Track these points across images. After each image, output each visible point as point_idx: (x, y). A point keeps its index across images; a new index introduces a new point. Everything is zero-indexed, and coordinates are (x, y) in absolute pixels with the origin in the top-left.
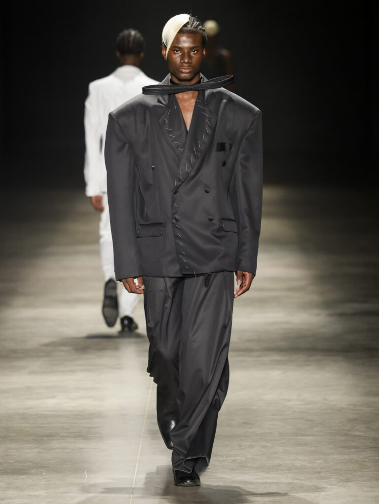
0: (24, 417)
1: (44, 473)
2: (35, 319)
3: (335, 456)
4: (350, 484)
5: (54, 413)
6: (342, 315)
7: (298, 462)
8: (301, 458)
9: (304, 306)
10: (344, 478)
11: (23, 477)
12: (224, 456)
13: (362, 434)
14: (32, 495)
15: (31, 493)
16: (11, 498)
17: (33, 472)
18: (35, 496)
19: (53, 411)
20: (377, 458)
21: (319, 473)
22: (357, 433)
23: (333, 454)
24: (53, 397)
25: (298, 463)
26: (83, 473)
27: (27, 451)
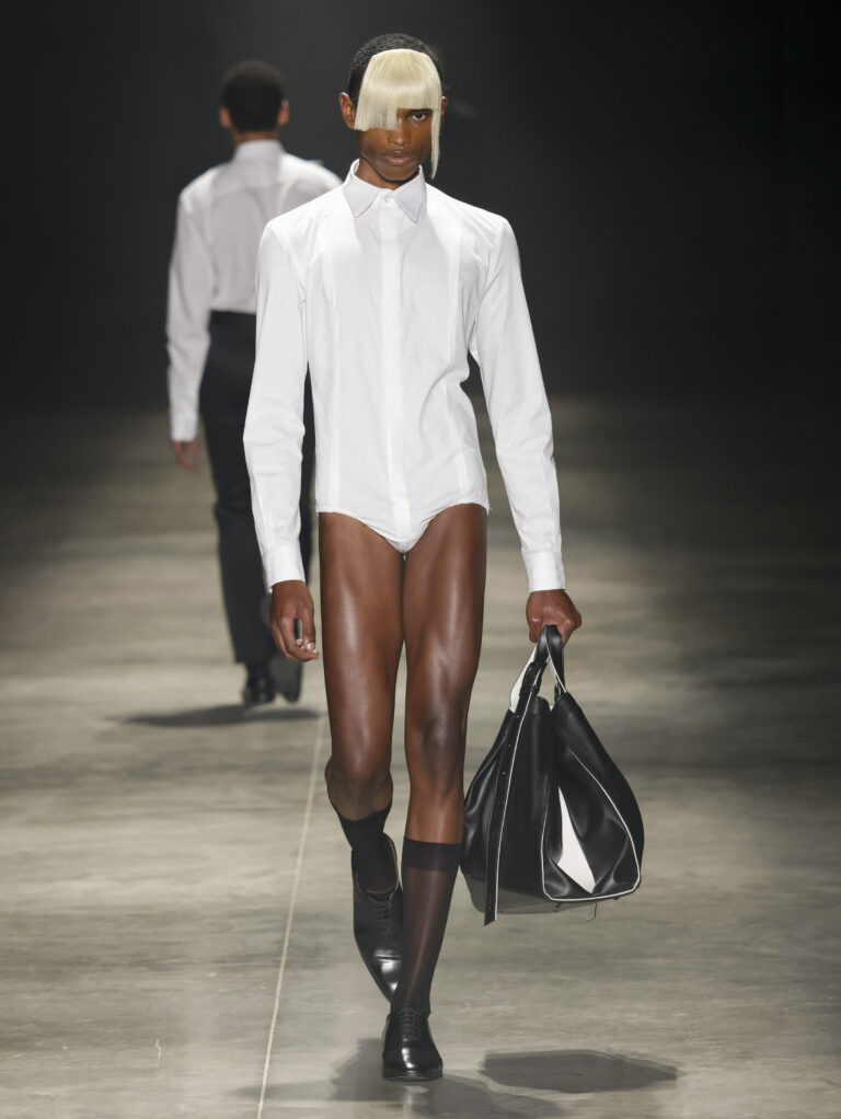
0: (18, 922)
1: (65, 1048)
2: (39, 703)
3: (714, 1002)
4: (750, 1063)
5: (85, 912)
6: (725, 685)
7: (634, 1015)
8: (639, 1006)
9: (640, 667)
10: (737, 1051)
11: (18, 1055)
12: (468, 1004)
13: (774, 951)
14: (38, 1096)
15: (37, 1092)
17: (39, 1044)
18: (48, 1097)
19: (82, 908)
20: (810, 1004)
21: (682, 1039)
22: (765, 950)
23: (710, 997)
24: (82, 877)
25: (634, 1019)
26: (153, 1045)
27: (27, 997)
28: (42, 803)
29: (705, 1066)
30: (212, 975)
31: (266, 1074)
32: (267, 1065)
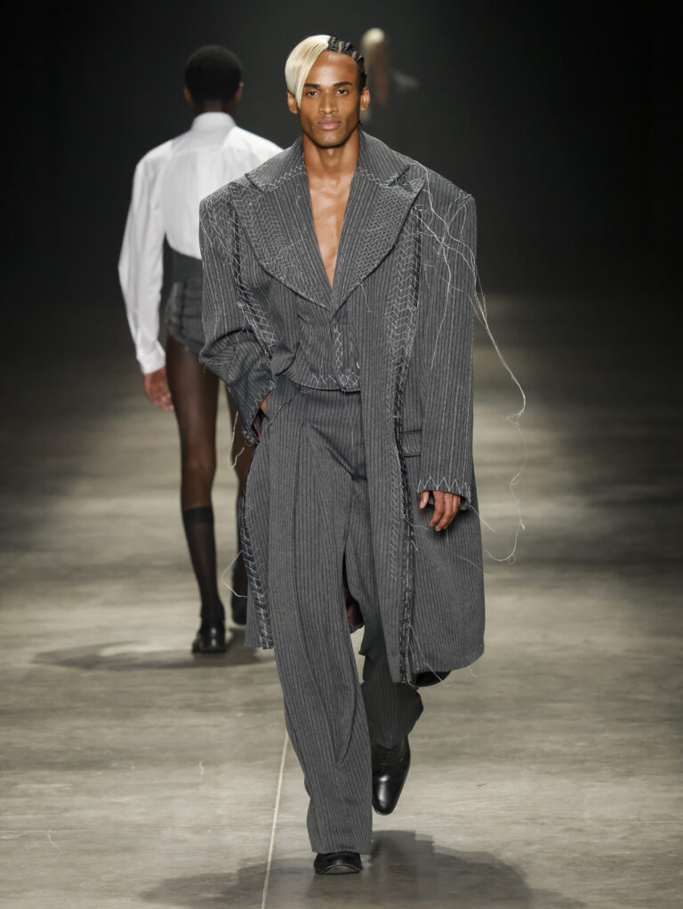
1: (133, 768)
3: (605, 735)
4: (632, 779)
6: (611, 504)
7: (548, 744)
8: (551, 738)
9: (547, 491)
10: (623, 770)
11: (99, 773)
13: (648, 698)
14: (115, 803)
15: (113, 800)
16: (80, 809)
17: (114, 765)
18: (121, 803)
20: (675, 736)
21: (582, 762)
22: (642, 697)
23: (603, 731)
25: (547, 747)
26: (197, 764)
27: (106, 731)
28: (114, 589)
29: (600, 781)
30: (239, 715)
31: (279, 787)
32: (280, 781)
